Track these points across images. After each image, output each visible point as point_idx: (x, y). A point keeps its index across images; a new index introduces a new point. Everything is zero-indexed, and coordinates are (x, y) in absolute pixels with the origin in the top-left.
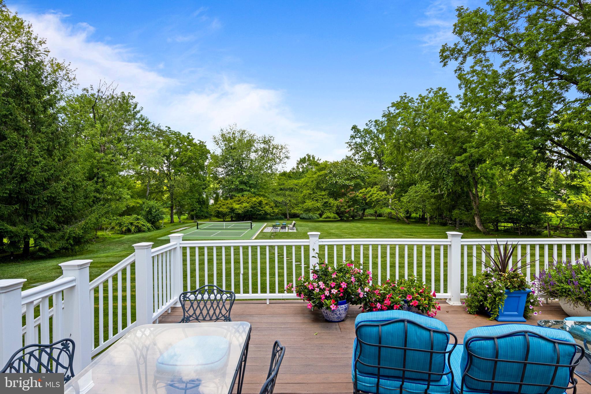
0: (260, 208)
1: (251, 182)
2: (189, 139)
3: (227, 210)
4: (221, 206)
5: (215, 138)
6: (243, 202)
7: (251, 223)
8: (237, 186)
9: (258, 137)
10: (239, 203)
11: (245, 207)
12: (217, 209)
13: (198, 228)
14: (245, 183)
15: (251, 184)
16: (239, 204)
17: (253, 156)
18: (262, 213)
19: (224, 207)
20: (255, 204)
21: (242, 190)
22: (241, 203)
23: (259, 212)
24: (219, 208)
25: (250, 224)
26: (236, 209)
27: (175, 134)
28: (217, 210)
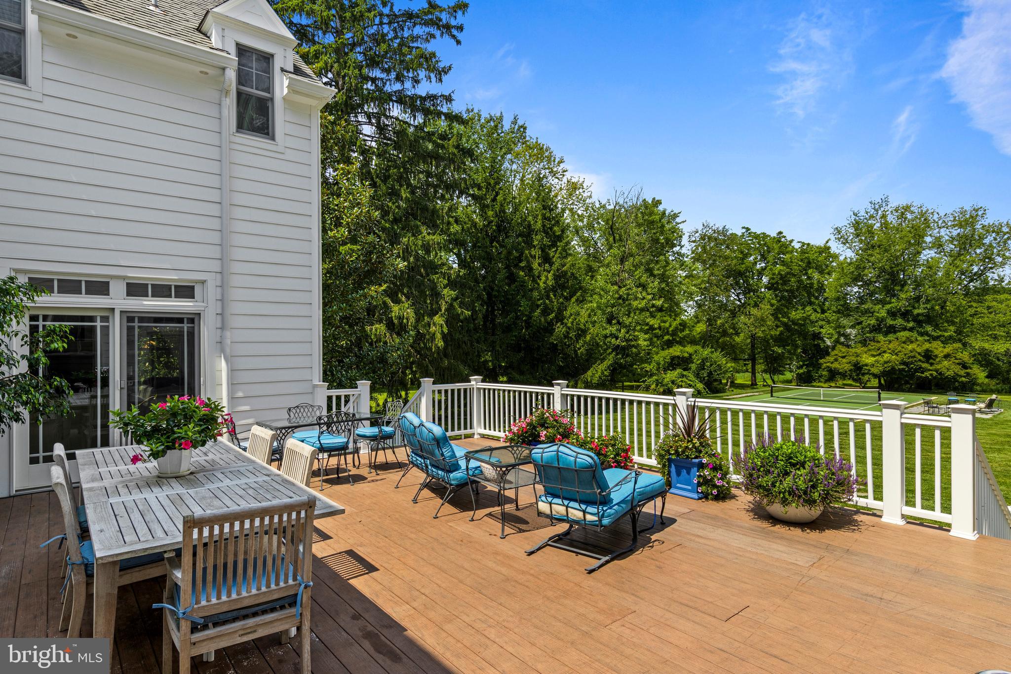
0: (924, 365)
1: (916, 312)
2: (780, 244)
3: (847, 367)
4: (836, 360)
5: (839, 232)
6: (885, 352)
7: (879, 394)
8: (881, 320)
9: (942, 214)
10: (875, 353)
11: (886, 362)
12: (828, 364)
13: (772, 396)
14: (905, 315)
15: (918, 315)
16: (874, 356)
17: (928, 254)
18: (931, 375)
19: (844, 360)
20: (914, 357)
21: (892, 330)
22: (880, 354)
23: (922, 373)
24: (832, 363)
25: (876, 395)
26: (866, 365)
27: (756, 236)
28: (828, 367)
